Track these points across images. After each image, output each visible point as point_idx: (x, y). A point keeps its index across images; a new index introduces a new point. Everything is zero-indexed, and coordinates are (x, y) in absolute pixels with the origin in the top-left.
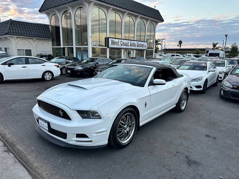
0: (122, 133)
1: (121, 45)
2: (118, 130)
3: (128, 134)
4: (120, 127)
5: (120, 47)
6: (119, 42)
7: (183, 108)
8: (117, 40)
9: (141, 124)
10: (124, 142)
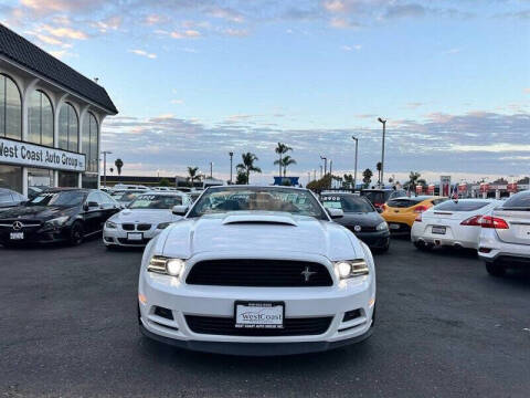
5: (19, 160)
8: (11, 142)
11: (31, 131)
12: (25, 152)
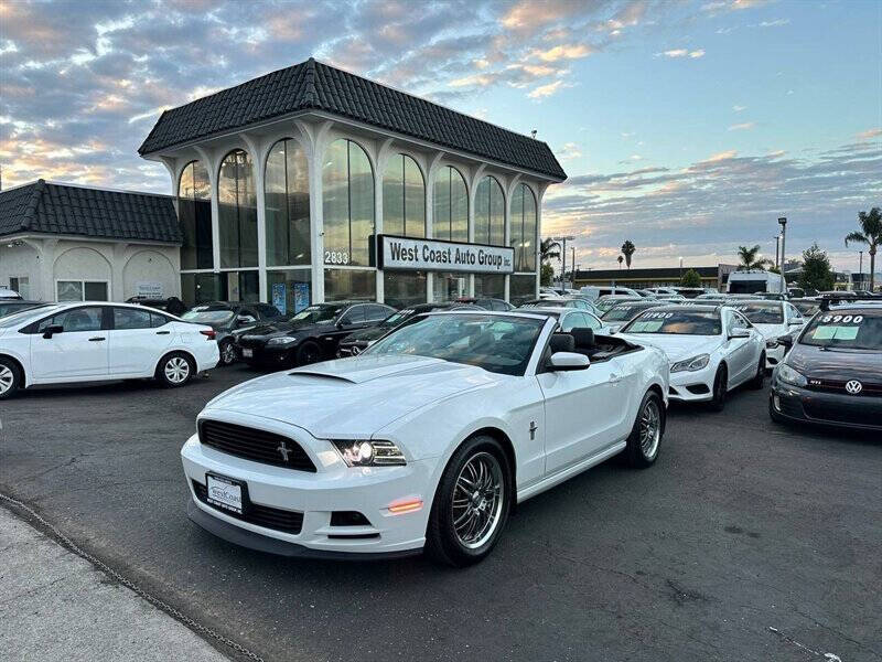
0: (467, 517)
1: (426, 260)
2: (455, 504)
3: (483, 519)
4: (462, 495)
5: (421, 264)
6: (416, 251)
7: (651, 453)
8: (412, 242)
9: (522, 494)
10: (473, 546)
11: (437, 220)
12: (427, 254)
